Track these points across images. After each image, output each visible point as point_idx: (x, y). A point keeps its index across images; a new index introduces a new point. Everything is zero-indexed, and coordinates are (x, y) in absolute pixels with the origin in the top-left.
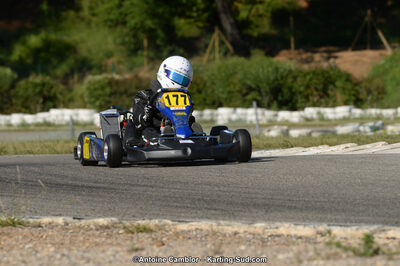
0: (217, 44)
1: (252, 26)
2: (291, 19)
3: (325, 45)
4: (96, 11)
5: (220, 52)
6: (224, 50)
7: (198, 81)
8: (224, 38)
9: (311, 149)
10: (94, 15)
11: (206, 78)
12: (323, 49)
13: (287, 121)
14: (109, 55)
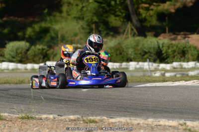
0: (129, 30)
1: (147, 22)
2: (167, 18)
3: (183, 31)
4: (70, 13)
5: (131, 34)
6: (133, 34)
7: (120, 48)
8: (133, 28)
9: (176, 82)
10: (68, 15)
11: (124, 47)
12: (182, 33)
13: (164, 69)
14: (76, 35)
